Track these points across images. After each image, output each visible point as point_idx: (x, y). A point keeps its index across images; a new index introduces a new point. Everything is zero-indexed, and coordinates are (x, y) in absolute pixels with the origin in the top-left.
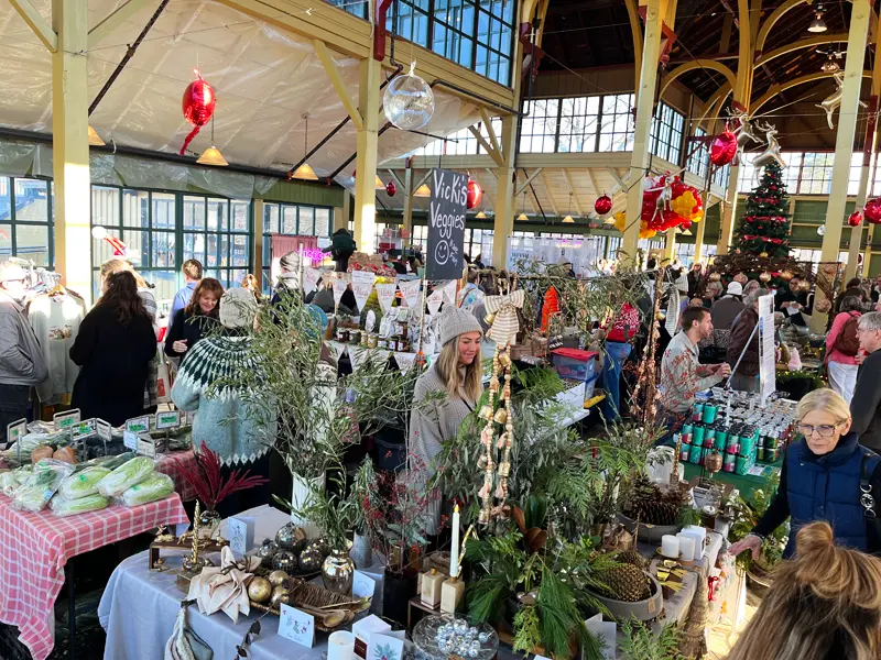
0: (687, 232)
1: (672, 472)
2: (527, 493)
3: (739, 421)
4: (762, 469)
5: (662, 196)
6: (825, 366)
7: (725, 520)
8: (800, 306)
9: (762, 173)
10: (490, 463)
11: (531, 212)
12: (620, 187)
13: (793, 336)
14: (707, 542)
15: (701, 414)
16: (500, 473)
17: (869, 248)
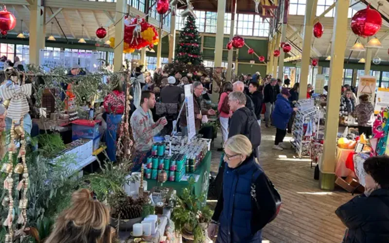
0: (152, 51)
1: (140, 186)
2: (42, 216)
3: (176, 153)
4: (188, 177)
5: (136, 29)
6: (218, 120)
7: (168, 208)
8: (207, 90)
9: (186, 20)
10: (12, 201)
11: (57, 35)
12: (112, 23)
13: (204, 105)
14: (159, 222)
15: (156, 151)
16: (20, 207)
17: (237, 60)
